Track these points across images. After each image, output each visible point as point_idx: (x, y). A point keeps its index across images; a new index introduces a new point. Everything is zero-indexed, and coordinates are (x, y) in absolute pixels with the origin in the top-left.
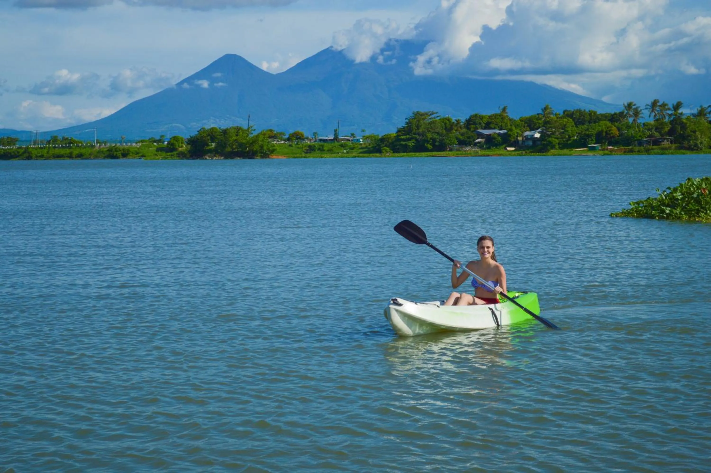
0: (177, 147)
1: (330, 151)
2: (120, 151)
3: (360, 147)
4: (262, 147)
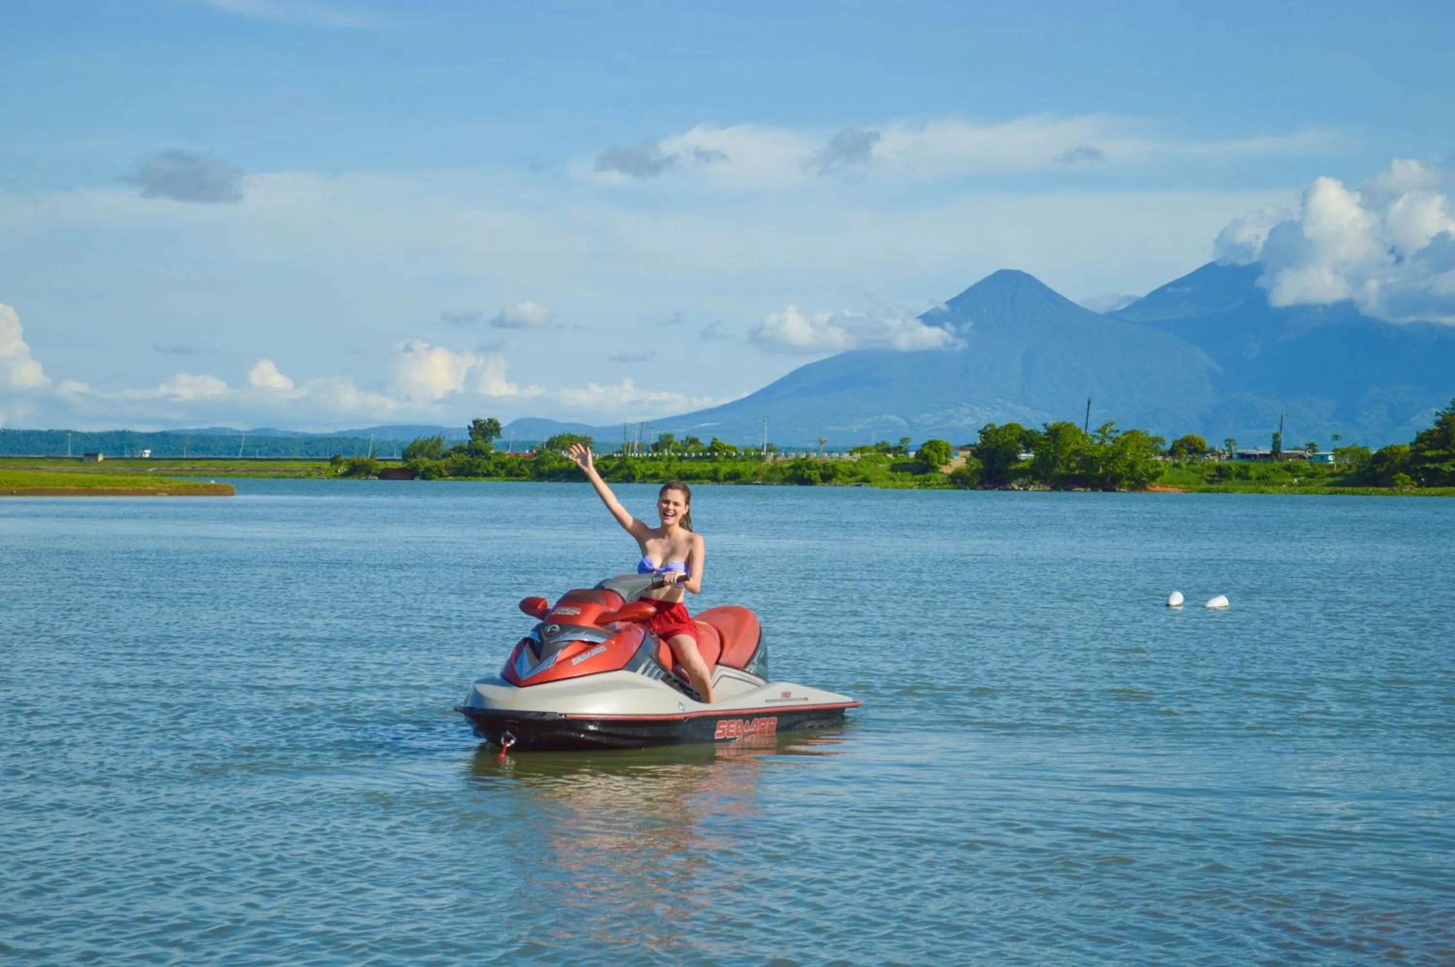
0: (935, 463)
1: (1263, 478)
2: (818, 468)
3: (1328, 472)
4: (1132, 466)
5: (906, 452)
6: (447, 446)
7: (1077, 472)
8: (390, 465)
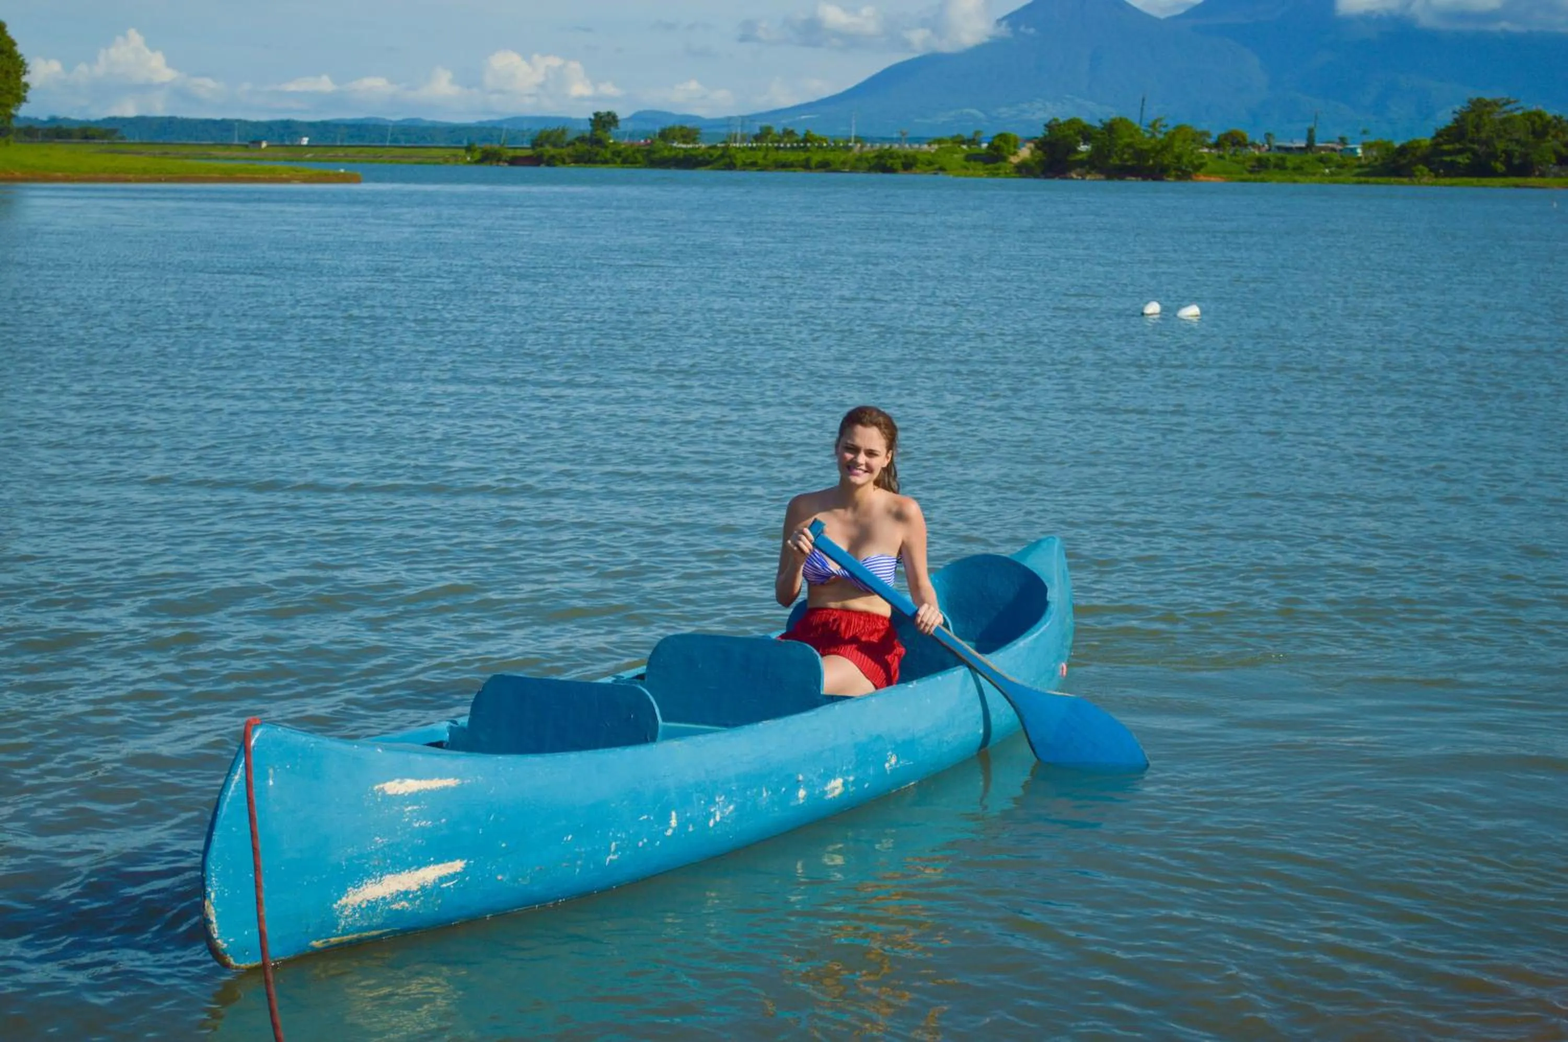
0: (1005, 153)
1: (1298, 169)
2: (899, 157)
3: (1356, 163)
4: (1179, 158)
5: (979, 144)
6: (570, 137)
7: (1129, 163)
8: (520, 153)
